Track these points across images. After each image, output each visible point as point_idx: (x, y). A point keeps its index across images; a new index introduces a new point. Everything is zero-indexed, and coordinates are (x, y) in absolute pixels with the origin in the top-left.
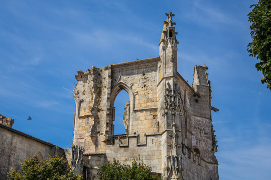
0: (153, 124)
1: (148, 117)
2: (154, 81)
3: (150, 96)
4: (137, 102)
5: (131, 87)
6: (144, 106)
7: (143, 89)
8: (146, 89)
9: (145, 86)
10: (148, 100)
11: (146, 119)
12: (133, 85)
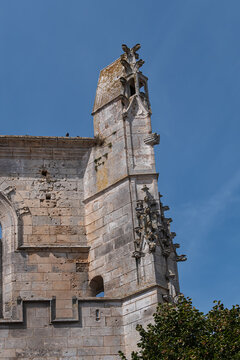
0: (77, 283)
1: (61, 267)
2: (76, 190)
3: (65, 221)
4: (27, 230)
5: (9, 194)
6: (47, 241)
7: (45, 203)
8: (52, 205)
9: (48, 198)
10: (59, 229)
11: (55, 270)
12: (13, 192)
